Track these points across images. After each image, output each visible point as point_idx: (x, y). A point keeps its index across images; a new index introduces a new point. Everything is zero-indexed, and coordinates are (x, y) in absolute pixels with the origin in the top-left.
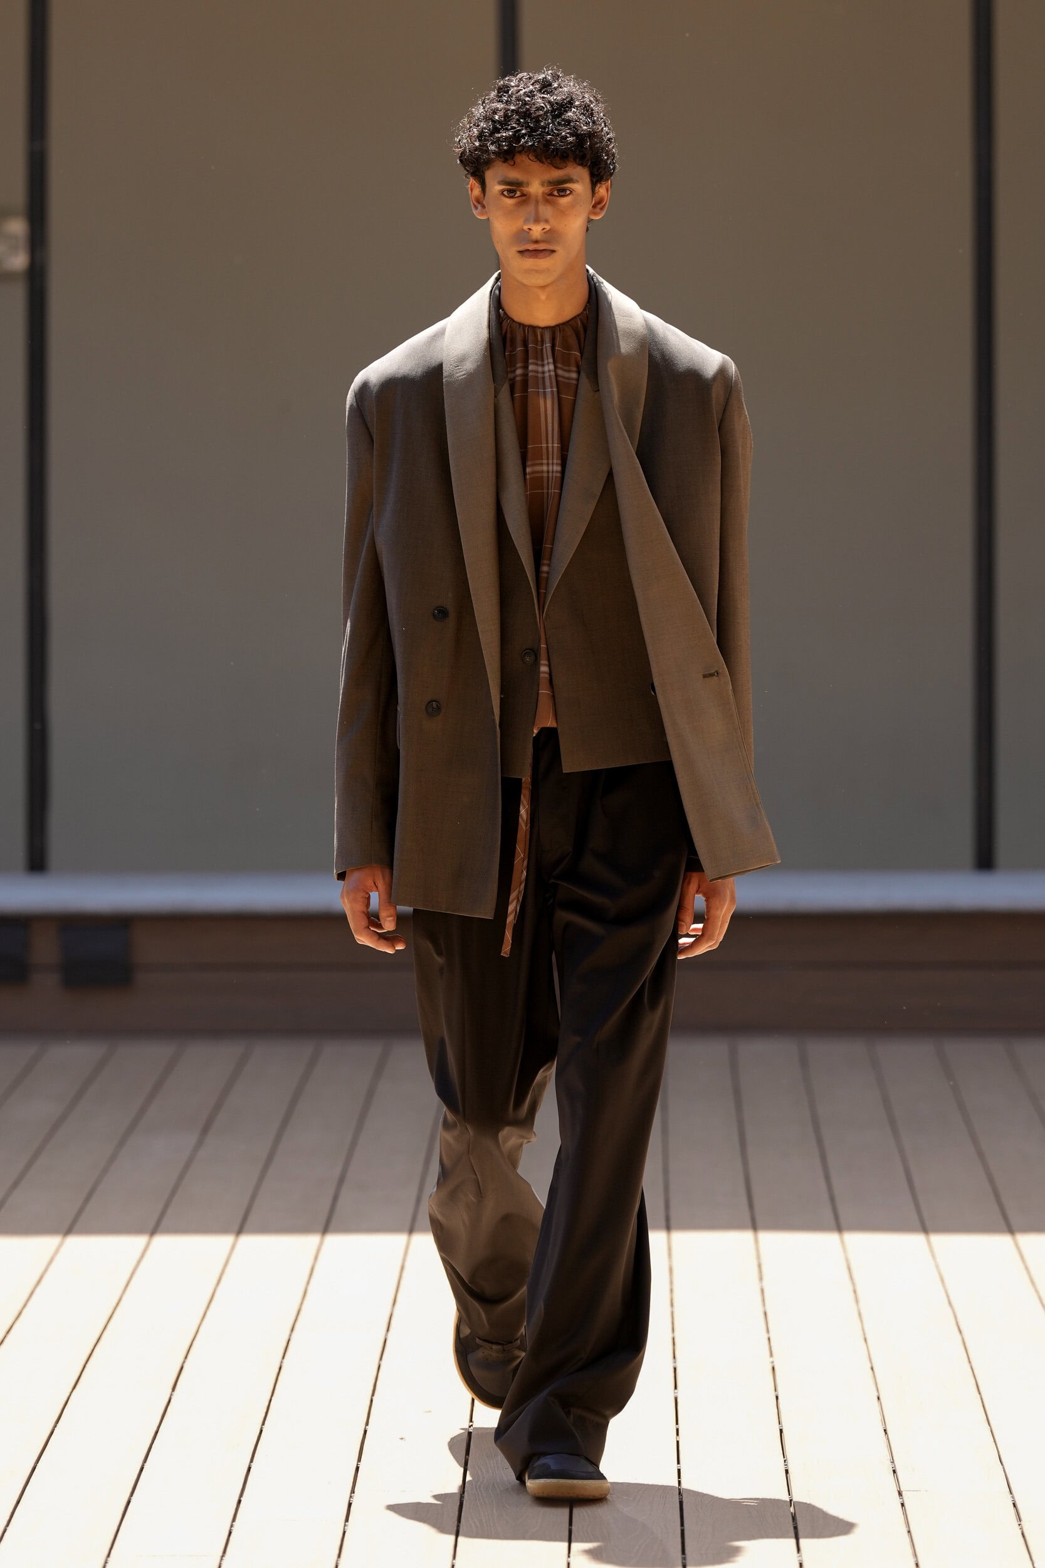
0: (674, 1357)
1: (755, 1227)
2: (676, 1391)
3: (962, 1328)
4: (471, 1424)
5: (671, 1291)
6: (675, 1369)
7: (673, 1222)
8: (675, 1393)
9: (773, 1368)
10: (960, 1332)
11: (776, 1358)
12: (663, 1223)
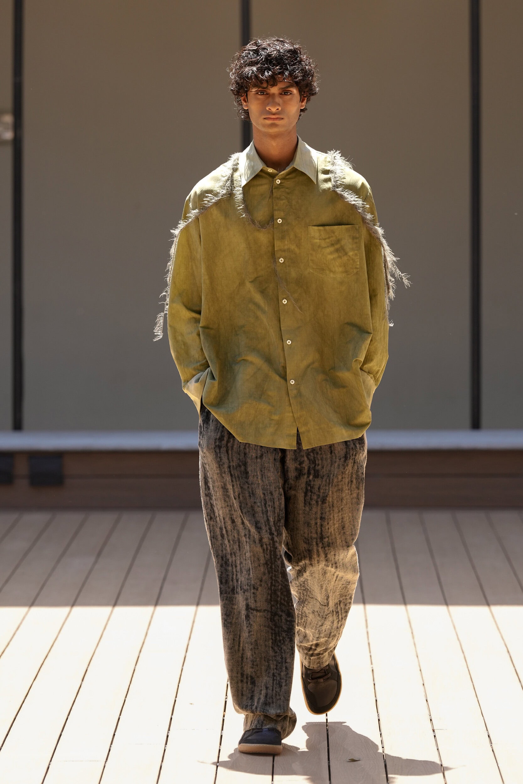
1: (364, 602)
3: (464, 652)
4: (226, 697)
9: (373, 670)
11: (374, 666)
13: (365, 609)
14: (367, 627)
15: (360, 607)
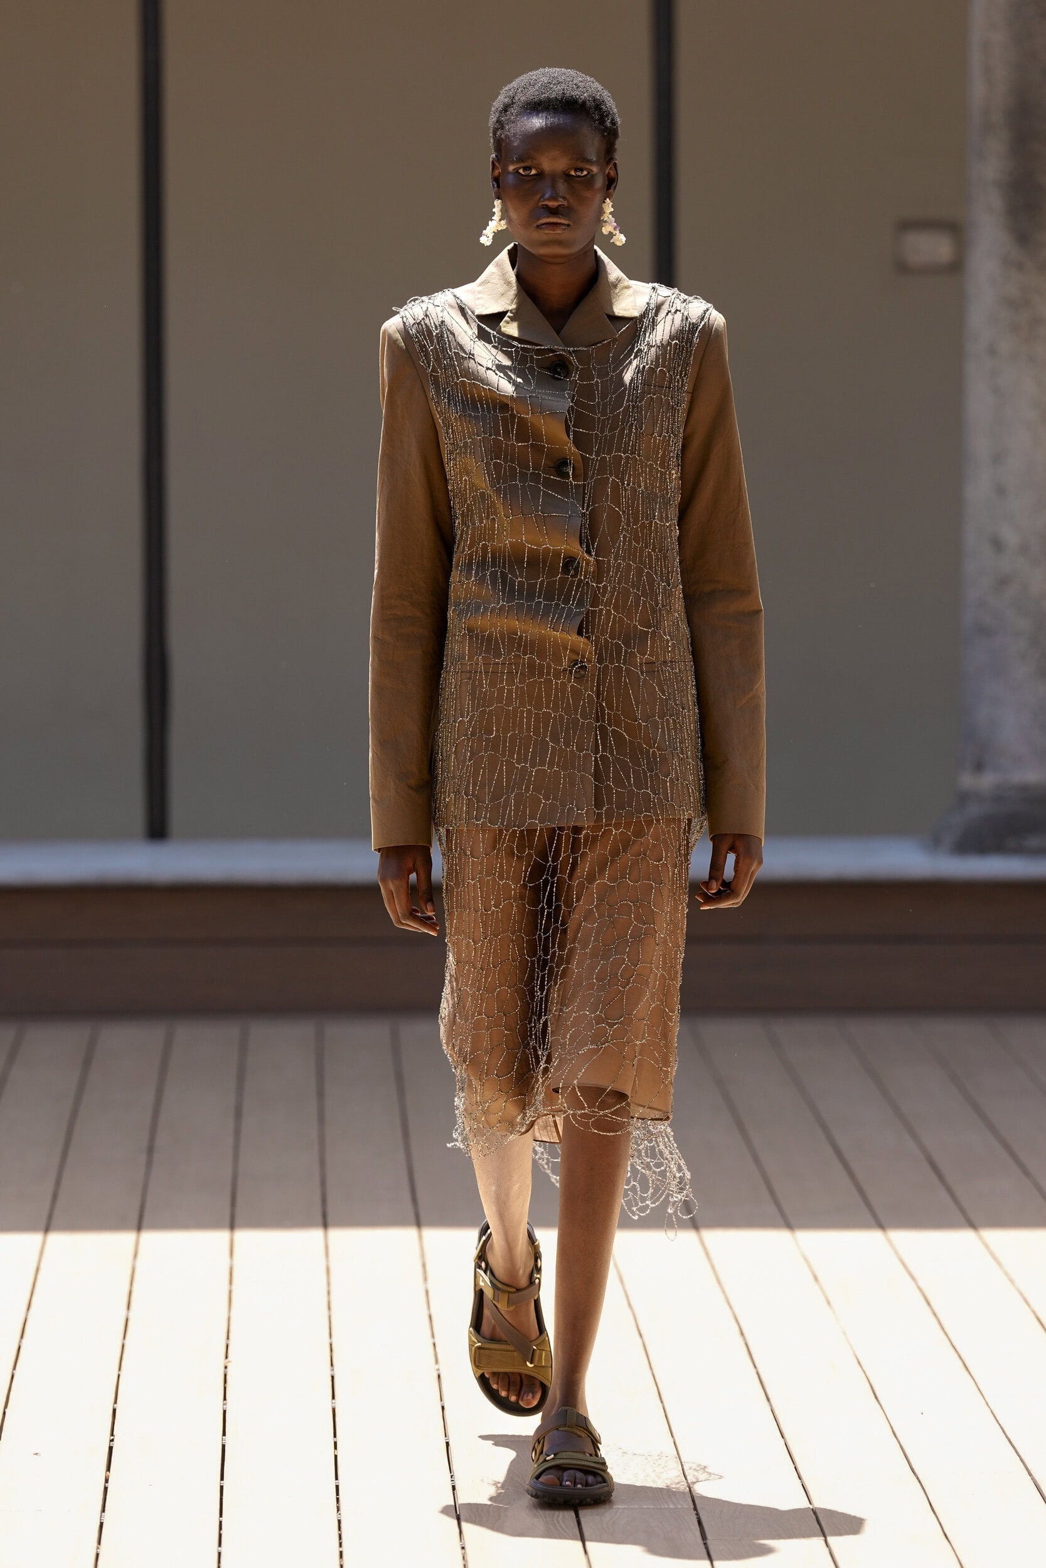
0: (332, 1365)
1: (419, 1224)
2: (334, 1401)
3: (642, 1332)
4: (112, 1438)
5: (329, 1293)
6: (333, 1377)
7: (330, 1219)
8: (332, 1403)
9: (439, 1376)
10: (641, 1336)
11: (442, 1366)
12: (320, 1219)
13: (420, 1237)
14: (425, 1279)
15: (411, 1233)
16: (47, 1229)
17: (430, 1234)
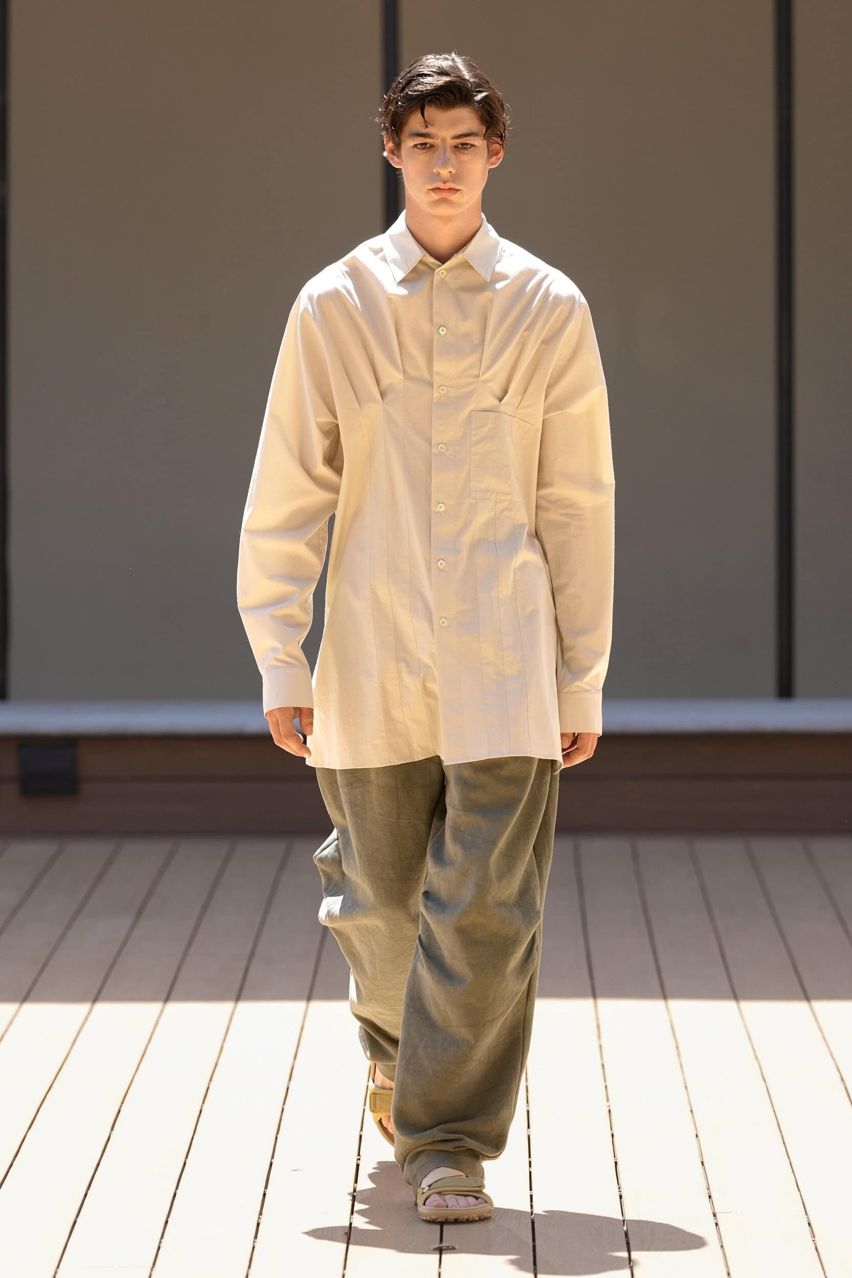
0: (527, 1102)
1: (594, 995)
2: (529, 1130)
4: (359, 1157)
6: (528, 1112)
9: (610, 1111)
11: (611, 1103)
13: (596, 1006)
14: (600, 1037)
15: (589, 1003)
16: (309, 999)
17: (603, 1003)
